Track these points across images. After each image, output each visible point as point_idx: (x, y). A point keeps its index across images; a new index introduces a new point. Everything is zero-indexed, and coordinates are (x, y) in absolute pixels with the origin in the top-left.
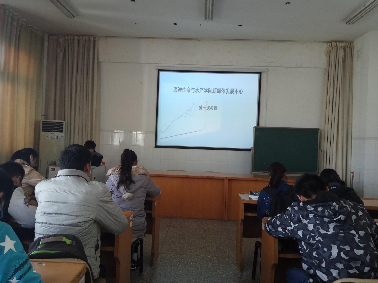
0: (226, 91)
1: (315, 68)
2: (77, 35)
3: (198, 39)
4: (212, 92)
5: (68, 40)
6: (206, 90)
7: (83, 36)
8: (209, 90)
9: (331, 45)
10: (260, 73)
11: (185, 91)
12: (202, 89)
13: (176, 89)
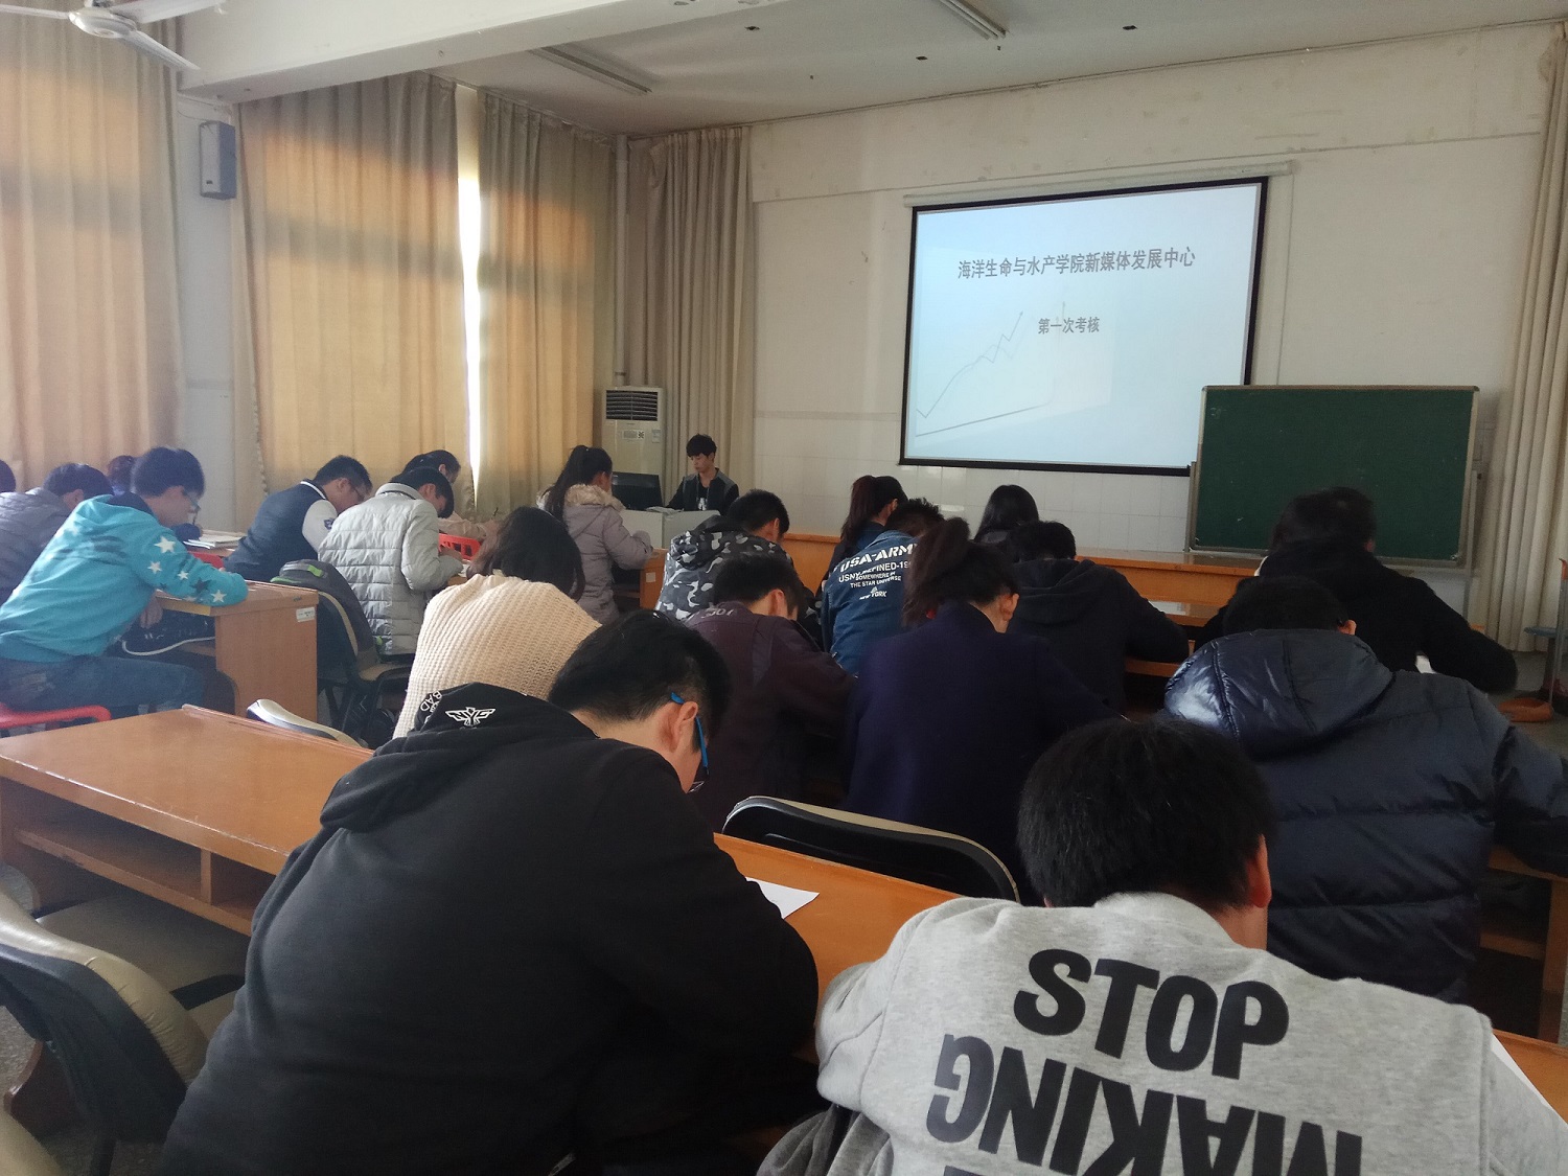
0: (1132, 260)
1: (1493, 137)
4: (1084, 266)
6: (1063, 263)
8: (1073, 262)
10: (1264, 182)
11: (994, 272)
12: (1049, 261)
13: (965, 269)
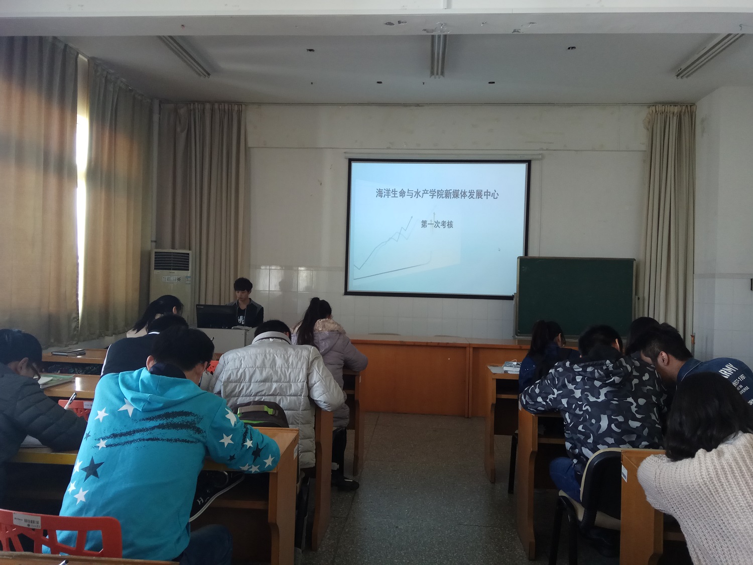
0: (468, 194)
1: (626, 151)
2: (209, 102)
3: (418, 104)
4: (444, 196)
5: (194, 109)
6: (433, 193)
7: (220, 103)
8: (438, 193)
9: (654, 111)
10: (529, 162)
11: (396, 195)
12: (426, 192)
13: (380, 193)
